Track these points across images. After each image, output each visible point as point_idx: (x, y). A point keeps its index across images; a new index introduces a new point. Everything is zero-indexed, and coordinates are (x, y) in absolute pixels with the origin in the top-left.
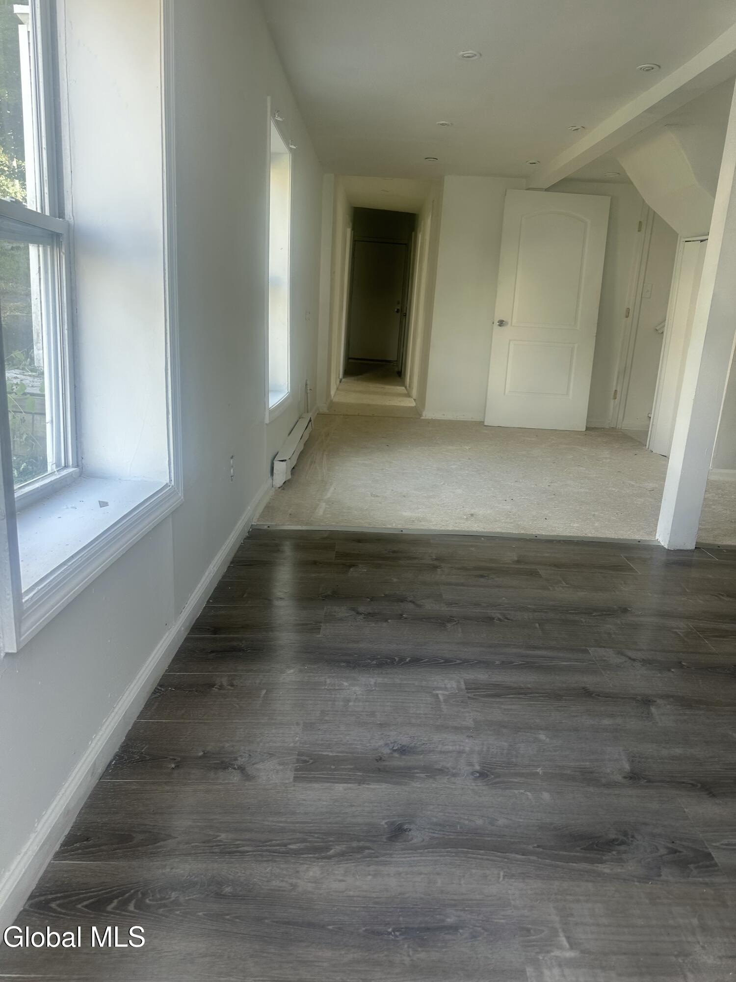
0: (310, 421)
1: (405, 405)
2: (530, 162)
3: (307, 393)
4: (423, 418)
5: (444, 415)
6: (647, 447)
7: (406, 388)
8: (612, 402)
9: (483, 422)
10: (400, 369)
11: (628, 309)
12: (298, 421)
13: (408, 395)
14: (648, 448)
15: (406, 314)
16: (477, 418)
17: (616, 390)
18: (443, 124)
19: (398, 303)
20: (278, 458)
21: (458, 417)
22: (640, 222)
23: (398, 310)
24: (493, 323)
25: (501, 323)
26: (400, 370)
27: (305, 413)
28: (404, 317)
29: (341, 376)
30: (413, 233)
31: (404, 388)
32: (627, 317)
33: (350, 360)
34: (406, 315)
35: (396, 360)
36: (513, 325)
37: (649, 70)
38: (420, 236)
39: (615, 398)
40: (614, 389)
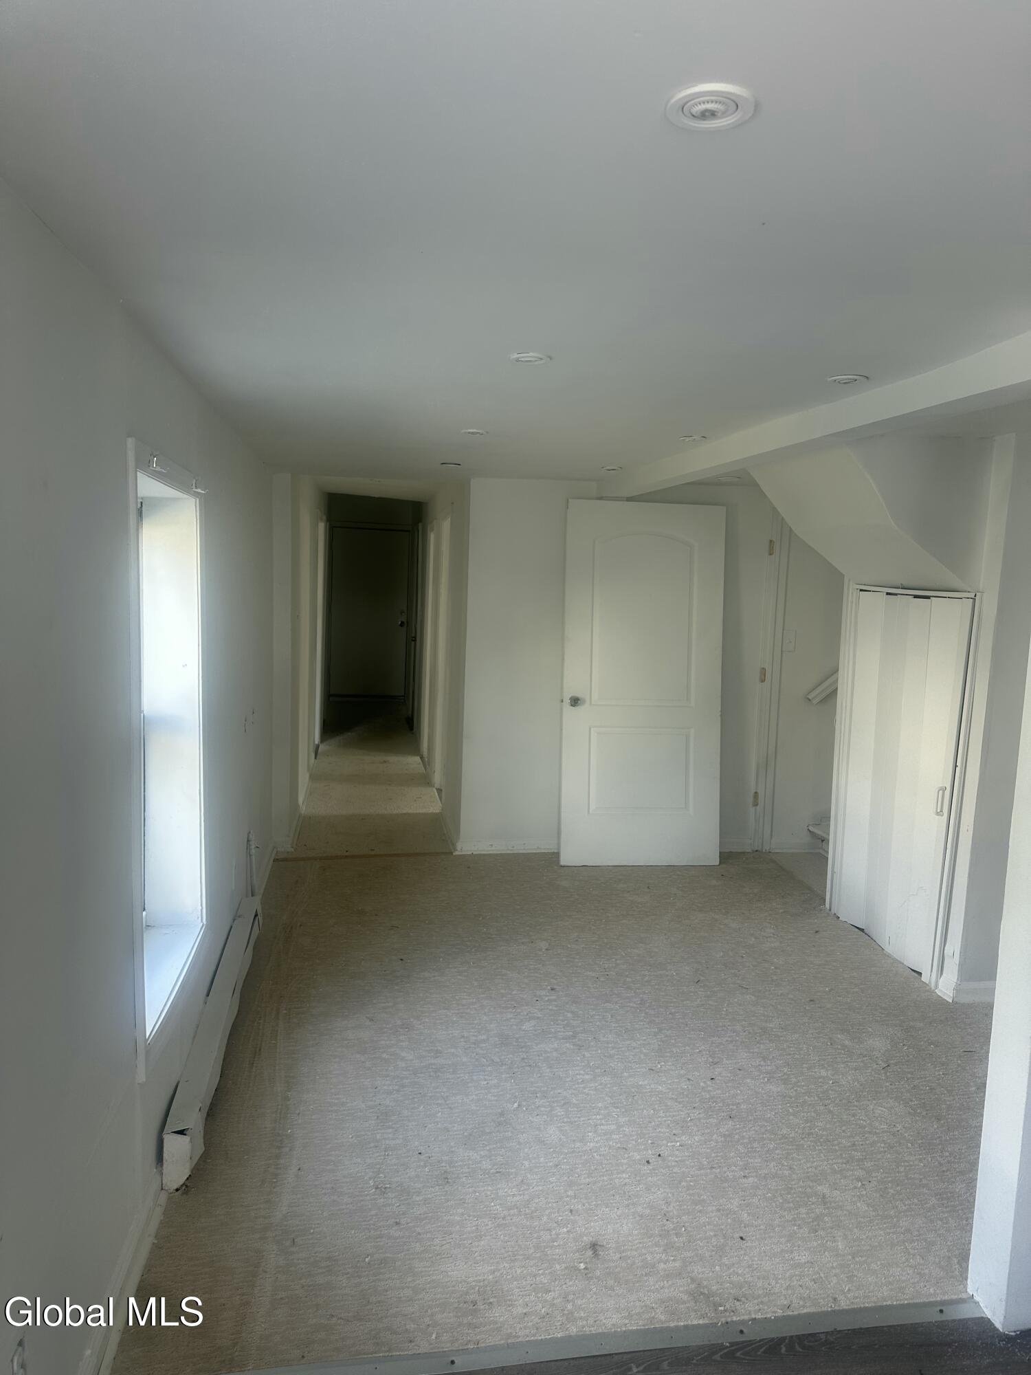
0: (256, 915)
1: (424, 811)
2: (608, 468)
3: (250, 855)
4: (456, 853)
5: (492, 845)
6: (827, 906)
7: (422, 758)
8: (752, 810)
9: (556, 856)
10: (410, 713)
11: (764, 669)
12: (231, 927)
13: (426, 780)
14: (830, 910)
15: (415, 637)
16: (545, 846)
17: (756, 793)
18: (473, 433)
19: (402, 612)
20: (173, 1124)
21: (515, 848)
22: (771, 541)
23: (402, 623)
24: (562, 701)
25: (575, 701)
26: (410, 716)
27: (247, 897)
28: (413, 642)
29: (317, 741)
30: (420, 525)
31: (417, 759)
32: (763, 681)
33: (331, 699)
34: (415, 641)
35: (403, 694)
36: (593, 703)
37: (849, 383)
38: (432, 537)
39: (756, 804)
40: (753, 791)
